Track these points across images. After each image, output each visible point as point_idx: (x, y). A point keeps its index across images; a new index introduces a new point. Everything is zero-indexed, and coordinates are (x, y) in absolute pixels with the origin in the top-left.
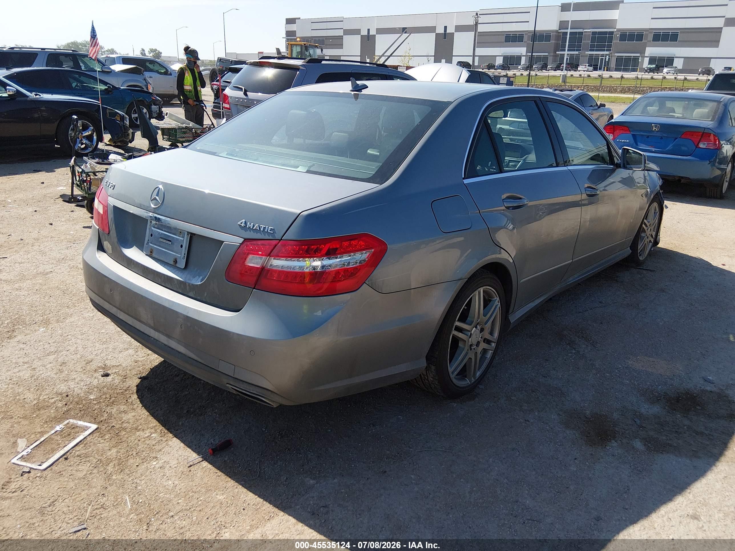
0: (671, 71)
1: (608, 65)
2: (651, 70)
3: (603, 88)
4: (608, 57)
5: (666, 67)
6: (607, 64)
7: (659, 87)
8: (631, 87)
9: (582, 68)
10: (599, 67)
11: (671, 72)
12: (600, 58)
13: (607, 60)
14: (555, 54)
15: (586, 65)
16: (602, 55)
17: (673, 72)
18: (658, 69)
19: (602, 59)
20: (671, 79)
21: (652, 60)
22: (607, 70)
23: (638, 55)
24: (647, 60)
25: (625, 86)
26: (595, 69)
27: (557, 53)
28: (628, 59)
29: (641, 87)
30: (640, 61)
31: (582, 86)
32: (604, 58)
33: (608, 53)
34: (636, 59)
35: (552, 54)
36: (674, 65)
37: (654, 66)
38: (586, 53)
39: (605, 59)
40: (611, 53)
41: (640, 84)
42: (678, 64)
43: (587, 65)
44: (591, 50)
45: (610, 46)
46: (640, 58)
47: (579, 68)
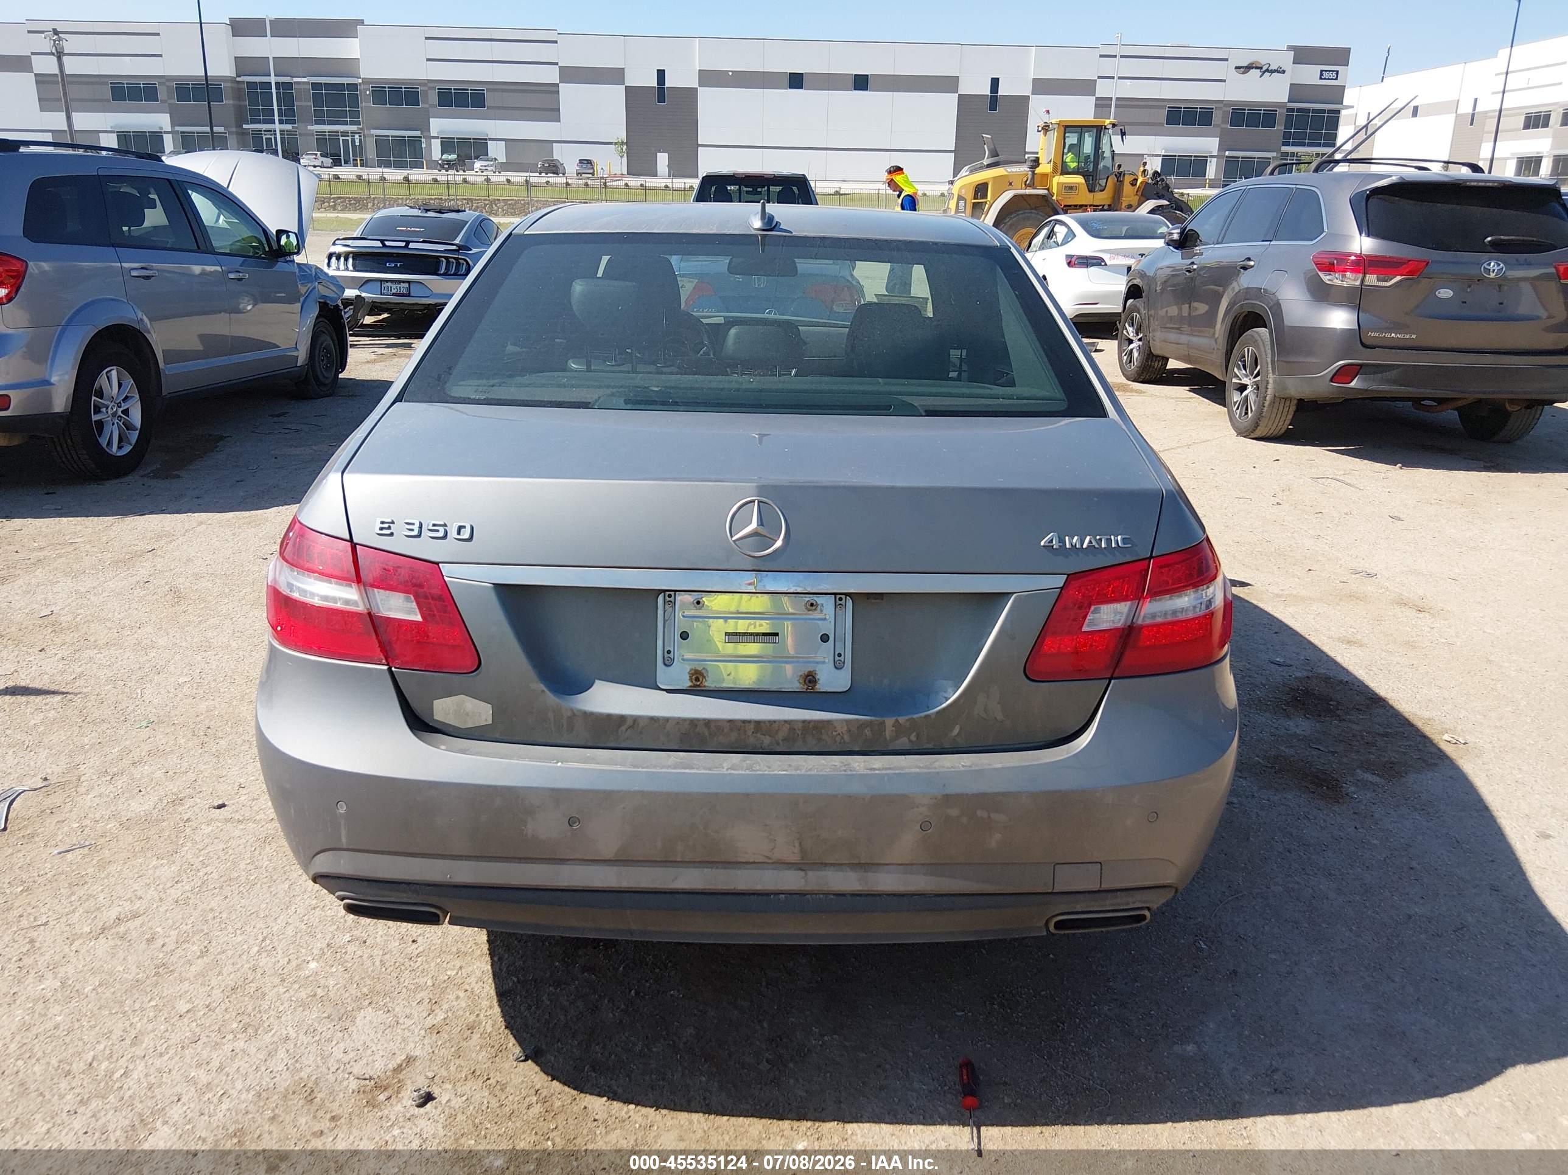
0: (488, 166)
1: (361, 155)
2: (449, 165)
3: (376, 202)
4: (357, 136)
5: (477, 158)
6: (359, 151)
7: (485, 200)
8: (431, 199)
9: (309, 159)
10: (342, 158)
11: (489, 168)
12: (341, 138)
13: (357, 144)
14: (240, 130)
15: (316, 155)
16: (345, 134)
17: (493, 168)
18: (461, 163)
19: (345, 142)
20: (499, 184)
21: (447, 144)
22: (362, 166)
23: (418, 133)
24: (436, 145)
25: (419, 197)
26: (337, 163)
27: (245, 126)
28: (400, 141)
29: (450, 200)
30: (424, 145)
31: (330, 198)
32: (349, 139)
33: (354, 128)
34: (415, 143)
35: (234, 129)
36: (491, 154)
37: (454, 157)
38: (309, 127)
39: (353, 141)
40: (361, 129)
41: (446, 193)
42: (497, 151)
43: (319, 153)
44: (317, 123)
45: (357, 115)
46: (423, 140)
47: (301, 161)
